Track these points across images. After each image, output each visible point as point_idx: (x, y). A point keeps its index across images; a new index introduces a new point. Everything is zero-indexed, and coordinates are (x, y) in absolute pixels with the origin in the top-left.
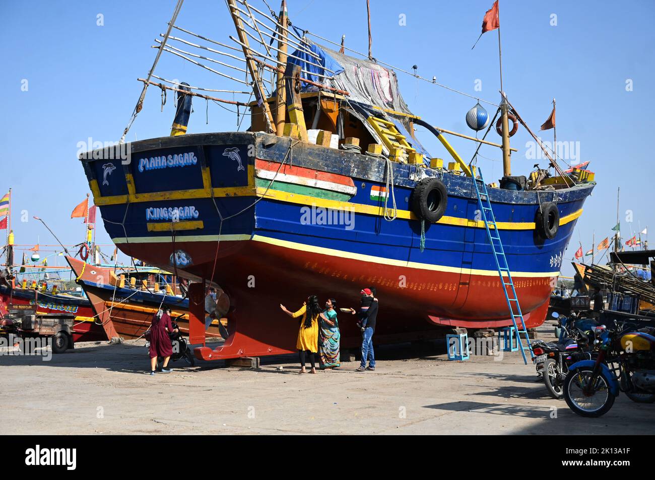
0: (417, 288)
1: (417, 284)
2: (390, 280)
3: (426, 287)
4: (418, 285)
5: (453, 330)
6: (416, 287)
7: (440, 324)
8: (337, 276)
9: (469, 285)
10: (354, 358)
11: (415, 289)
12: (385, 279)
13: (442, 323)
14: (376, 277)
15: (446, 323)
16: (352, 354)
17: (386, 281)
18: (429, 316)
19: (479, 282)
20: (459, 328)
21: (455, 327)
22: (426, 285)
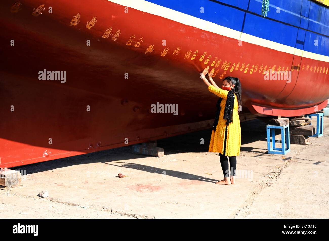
0: (249, 71)
1: (248, 65)
2: (216, 58)
3: (258, 70)
4: (250, 67)
5: (276, 120)
6: (247, 69)
7: (264, 115)
8: (136, 46)
9: (299, 69)
10: (163, 153)
11: (246, 72)
12: (210, 56)
13: (265, 114)
14: (197, 51)
15: (268, 113)
16: (160, 149)
17: (210, 59)
18: (254, 106)
19: (308, 67)
20: (282, 117)
21: (277, 117)
22: (259, 68)
